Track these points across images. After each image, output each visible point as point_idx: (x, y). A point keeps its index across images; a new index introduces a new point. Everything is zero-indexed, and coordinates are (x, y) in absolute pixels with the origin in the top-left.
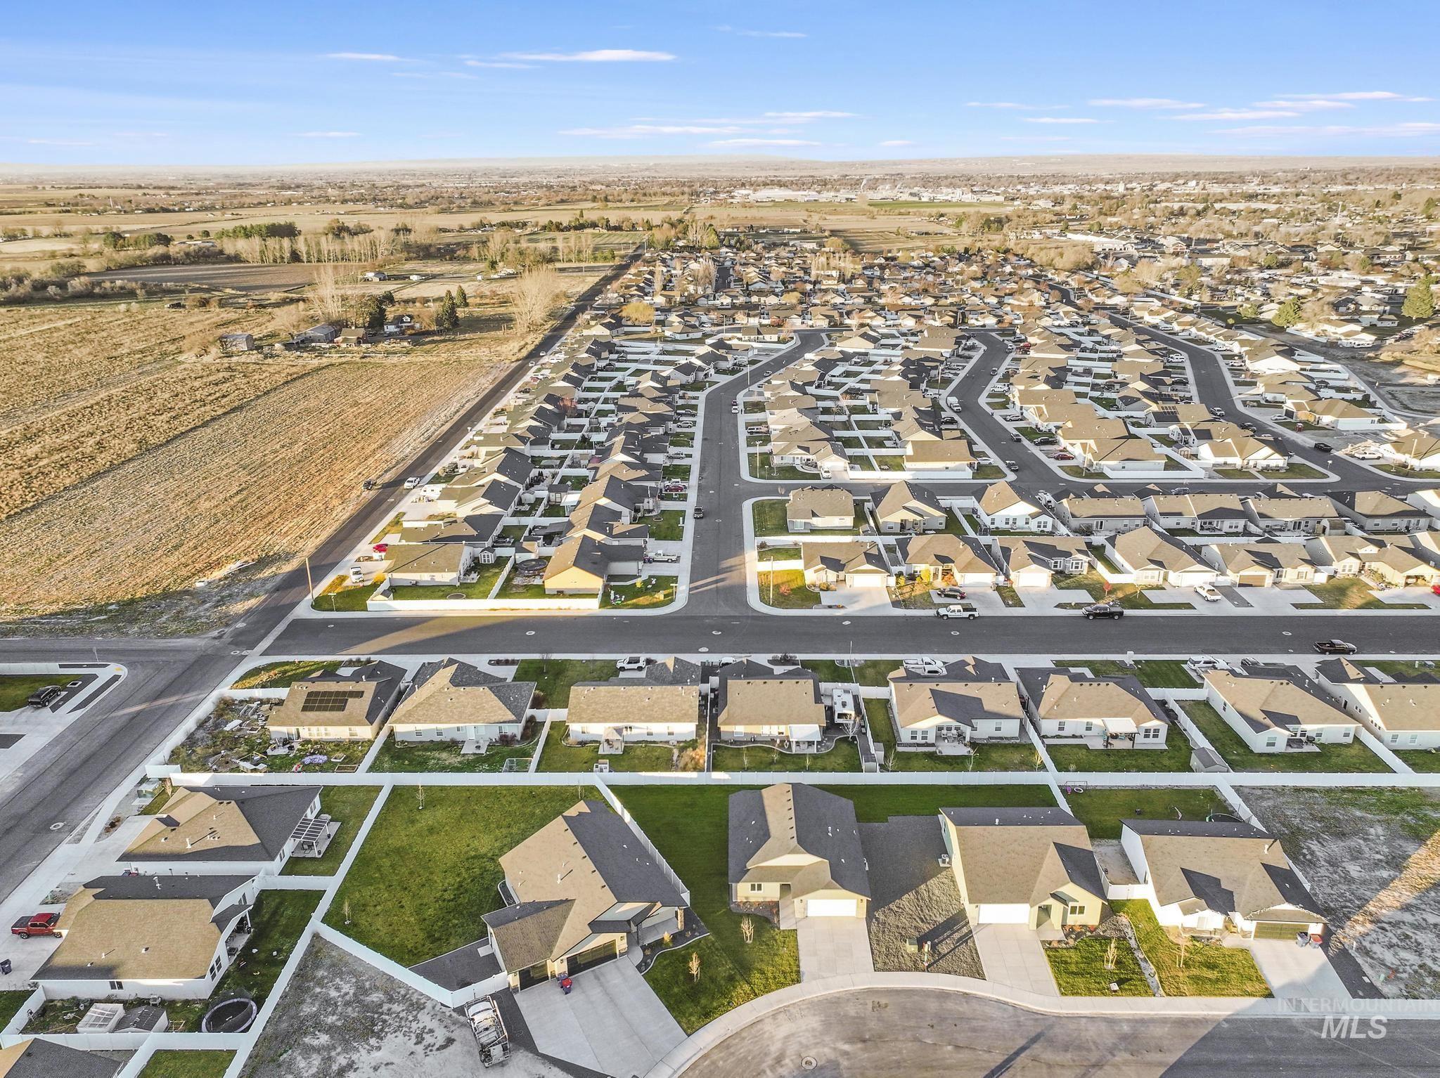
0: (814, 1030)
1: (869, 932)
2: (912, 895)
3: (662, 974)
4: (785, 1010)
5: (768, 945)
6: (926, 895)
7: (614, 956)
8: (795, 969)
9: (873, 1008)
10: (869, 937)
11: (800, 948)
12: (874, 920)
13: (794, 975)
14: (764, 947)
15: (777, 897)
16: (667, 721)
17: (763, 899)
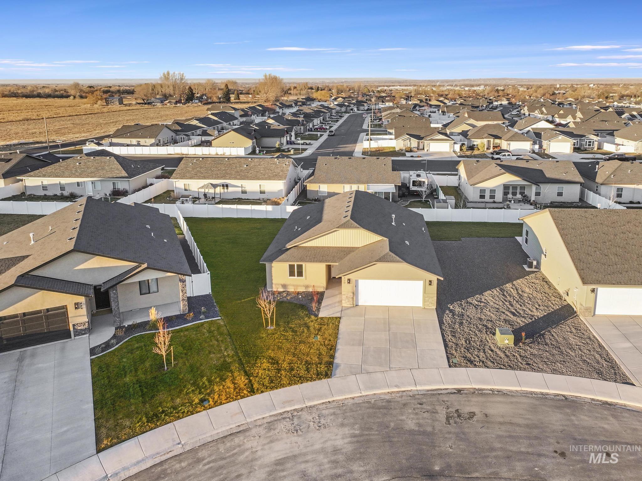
0: (336, 451)
1: (441, 323)
2: (496, 292)
4: (292, 416)
5: (294, 331)
6: (514, 293)
7: (66, 335)
9: (448, 418)
10: (441, 328)
11: (340, 336)
12: (447, 312)
13: (323, 368)
14: (290, 334)
15: (323, 285)
16: (258, 179)
17: (305, 288)
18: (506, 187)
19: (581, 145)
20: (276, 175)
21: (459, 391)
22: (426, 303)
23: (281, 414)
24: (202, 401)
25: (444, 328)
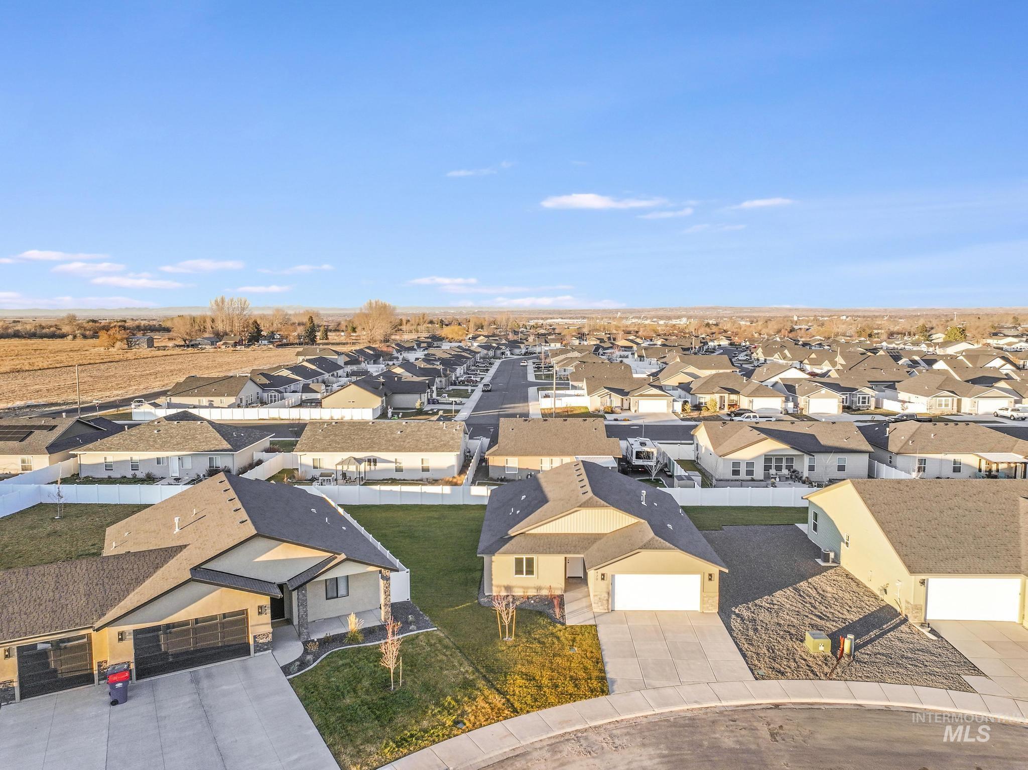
1: (730, 630)
2: (789, 591)
3: (329, 677)
4: (577, 737)
5: (541, 643)
6: (813, 592)
7: (242, 650)
8: (595, 674)
9: (772, 735)
10: (732, 636)
11: (603, 647)
12: (733, 616)
13: (595, 684)
14: (536, 646)
15: (561, 586)
16: (420, 450)
17: (536, 591)
18: (768, 459)
19: (852, 402)
20: (445, 445)
21: (777, 706)
22: (704, 606)
23: (562, 735)
24: (456, 723)
25: (735, 635)
